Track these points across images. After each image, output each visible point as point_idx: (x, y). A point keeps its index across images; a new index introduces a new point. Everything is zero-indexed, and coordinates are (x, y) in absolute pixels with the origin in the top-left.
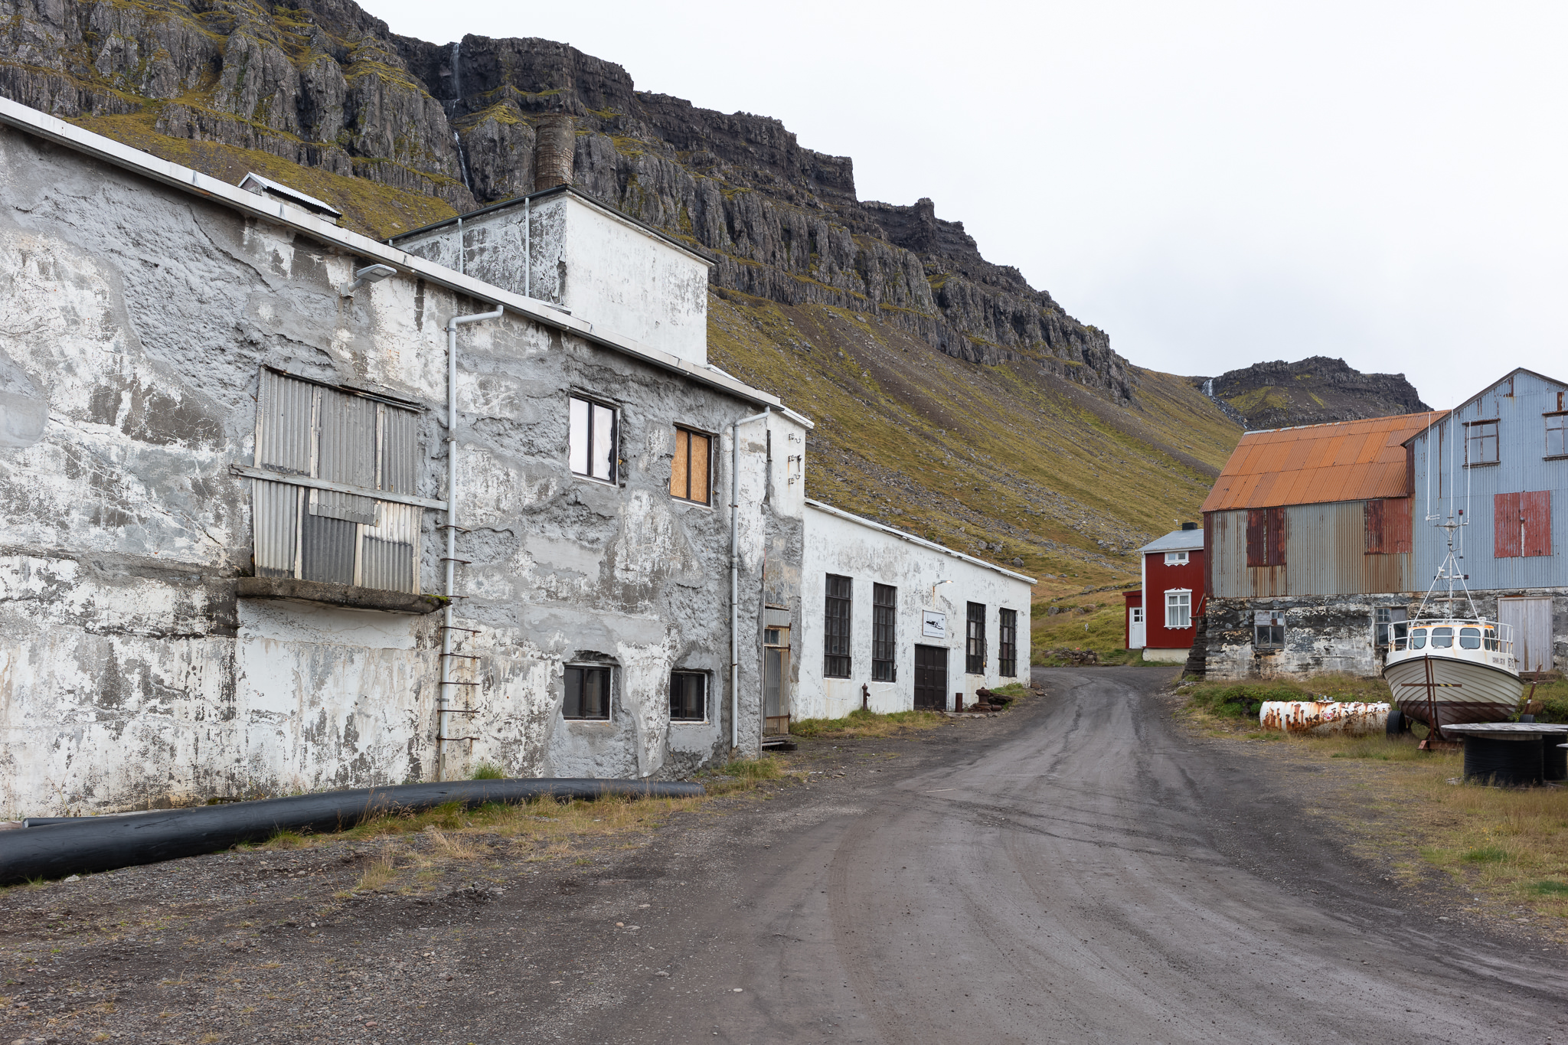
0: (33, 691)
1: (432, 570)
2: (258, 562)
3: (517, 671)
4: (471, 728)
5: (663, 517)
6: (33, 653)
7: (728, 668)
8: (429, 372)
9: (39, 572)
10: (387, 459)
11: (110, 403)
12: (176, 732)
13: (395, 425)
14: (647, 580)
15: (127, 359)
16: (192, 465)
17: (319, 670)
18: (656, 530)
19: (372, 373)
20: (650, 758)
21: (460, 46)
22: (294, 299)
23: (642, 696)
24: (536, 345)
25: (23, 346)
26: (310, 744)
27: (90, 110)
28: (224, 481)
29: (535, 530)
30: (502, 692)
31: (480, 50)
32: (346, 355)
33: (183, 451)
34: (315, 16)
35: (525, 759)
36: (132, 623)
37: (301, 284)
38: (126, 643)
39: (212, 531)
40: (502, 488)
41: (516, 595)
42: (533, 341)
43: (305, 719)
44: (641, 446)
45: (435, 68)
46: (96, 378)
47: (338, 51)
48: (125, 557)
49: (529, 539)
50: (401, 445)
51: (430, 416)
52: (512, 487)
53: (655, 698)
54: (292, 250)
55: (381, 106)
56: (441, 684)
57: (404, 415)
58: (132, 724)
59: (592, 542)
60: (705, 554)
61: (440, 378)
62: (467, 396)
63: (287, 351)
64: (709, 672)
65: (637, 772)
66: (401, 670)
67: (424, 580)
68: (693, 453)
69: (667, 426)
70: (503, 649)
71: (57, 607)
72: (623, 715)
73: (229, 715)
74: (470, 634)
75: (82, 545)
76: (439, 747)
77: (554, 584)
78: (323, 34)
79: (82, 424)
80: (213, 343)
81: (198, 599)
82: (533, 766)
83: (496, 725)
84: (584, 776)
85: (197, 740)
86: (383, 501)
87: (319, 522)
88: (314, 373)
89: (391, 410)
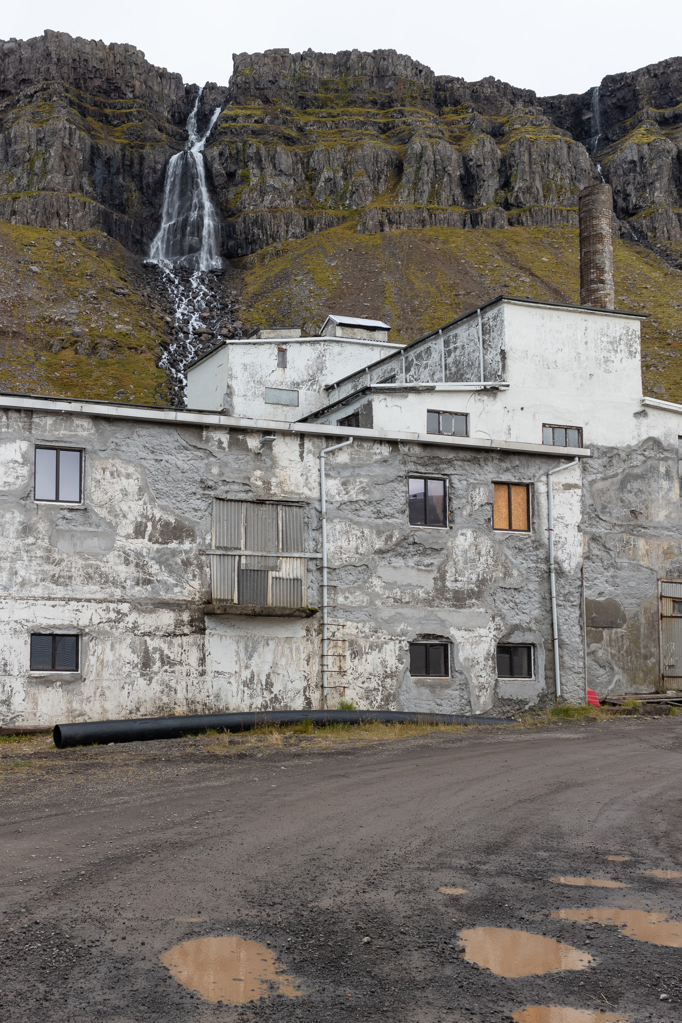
0: (113, 663)
1: (315, 593)
2: (214, 596)
3: (374, 648)
4: (344, 681)
5: (485, 544)
6: (112, 645)
7: (550, 642)
8: (309, 483)
9: (114, 610)
10: (285, 535)
11: (143, 529)
12: (177, 682)
13: (289, 515)
14: (473, 586)
15: (149, 507)
16: (181, 552)
17: (250, 650)
18: (479, 553)
19: (274, 490)
20: (482, 702)
21: (600, 88)
22: (230, 461)
23: (473, 662)
24: (380, 453)
25: (105, 510)
26: (246, 689)
27: (312, 229)
28: (197, 557)
29: (383, 563)
30: (364, 660)
31: (619, 86)
32: (259, 483)
33: (176, 546)
34: (473, 105)
35: (382, 700)
36: (155, 630)
37: (233, 452)
38: (152, 640)
39: (192, 583)
40: (359, 541)
41: (372, 603)
42: (378, 451)
43: (242, 675)
44: (464, 501)
45: (578, 114)
46: (136, 518)
47: (493, 128)
48: (151, 599)
49: (379, 569)
50: (293, 525)
51: (311, 507)
52: (366, 539)
53: (483, 663)
54: (228, 436)
55: (530, 162)
56: (323, 656)
57: (295, 509)
58: (156, 678)
59: (428, 566)
60: (525, 565)
61: (316, 485)
62: (334, 492)
63: (227, 488)
64: (534, 645)
65: (471, 711)
66: (298, 649)
67: (309, 598)
68: (513, 498)
69: (486, 484)
70: (364, 635)
71: (122, 625)
72: (457, 674)
73: (203, 673)
74: (341, 627)
75: (132, 595)
76: (323, 692)
77: (399, 594)
78: (481, 118)
79: (130, 540)
80: (189, 491)
81: (186, 617)
82: (388, 704)
83: (361, 680)
84: (427, 712)
85: (187, 686)
86: (283, 557)
87: (247, 573)
88: (242, 496)
89: (287, 508)
